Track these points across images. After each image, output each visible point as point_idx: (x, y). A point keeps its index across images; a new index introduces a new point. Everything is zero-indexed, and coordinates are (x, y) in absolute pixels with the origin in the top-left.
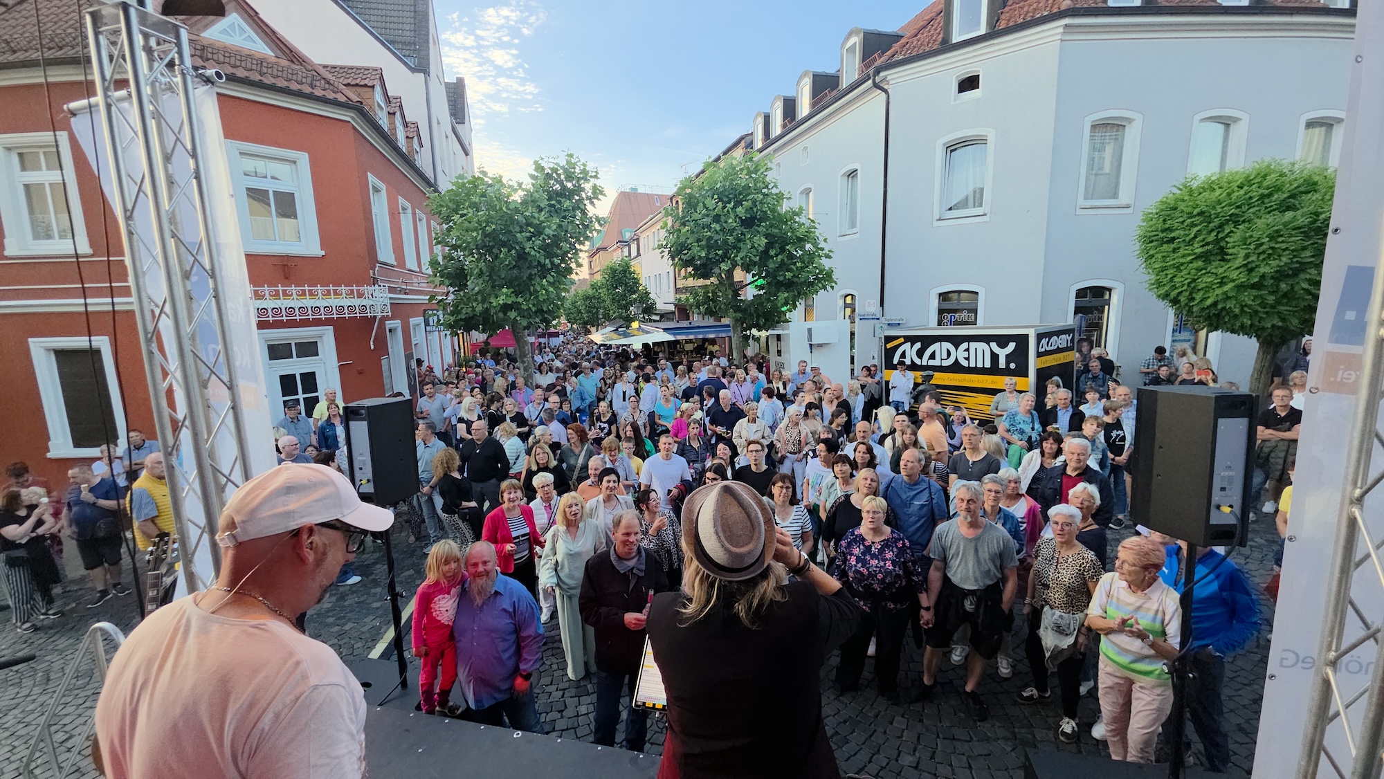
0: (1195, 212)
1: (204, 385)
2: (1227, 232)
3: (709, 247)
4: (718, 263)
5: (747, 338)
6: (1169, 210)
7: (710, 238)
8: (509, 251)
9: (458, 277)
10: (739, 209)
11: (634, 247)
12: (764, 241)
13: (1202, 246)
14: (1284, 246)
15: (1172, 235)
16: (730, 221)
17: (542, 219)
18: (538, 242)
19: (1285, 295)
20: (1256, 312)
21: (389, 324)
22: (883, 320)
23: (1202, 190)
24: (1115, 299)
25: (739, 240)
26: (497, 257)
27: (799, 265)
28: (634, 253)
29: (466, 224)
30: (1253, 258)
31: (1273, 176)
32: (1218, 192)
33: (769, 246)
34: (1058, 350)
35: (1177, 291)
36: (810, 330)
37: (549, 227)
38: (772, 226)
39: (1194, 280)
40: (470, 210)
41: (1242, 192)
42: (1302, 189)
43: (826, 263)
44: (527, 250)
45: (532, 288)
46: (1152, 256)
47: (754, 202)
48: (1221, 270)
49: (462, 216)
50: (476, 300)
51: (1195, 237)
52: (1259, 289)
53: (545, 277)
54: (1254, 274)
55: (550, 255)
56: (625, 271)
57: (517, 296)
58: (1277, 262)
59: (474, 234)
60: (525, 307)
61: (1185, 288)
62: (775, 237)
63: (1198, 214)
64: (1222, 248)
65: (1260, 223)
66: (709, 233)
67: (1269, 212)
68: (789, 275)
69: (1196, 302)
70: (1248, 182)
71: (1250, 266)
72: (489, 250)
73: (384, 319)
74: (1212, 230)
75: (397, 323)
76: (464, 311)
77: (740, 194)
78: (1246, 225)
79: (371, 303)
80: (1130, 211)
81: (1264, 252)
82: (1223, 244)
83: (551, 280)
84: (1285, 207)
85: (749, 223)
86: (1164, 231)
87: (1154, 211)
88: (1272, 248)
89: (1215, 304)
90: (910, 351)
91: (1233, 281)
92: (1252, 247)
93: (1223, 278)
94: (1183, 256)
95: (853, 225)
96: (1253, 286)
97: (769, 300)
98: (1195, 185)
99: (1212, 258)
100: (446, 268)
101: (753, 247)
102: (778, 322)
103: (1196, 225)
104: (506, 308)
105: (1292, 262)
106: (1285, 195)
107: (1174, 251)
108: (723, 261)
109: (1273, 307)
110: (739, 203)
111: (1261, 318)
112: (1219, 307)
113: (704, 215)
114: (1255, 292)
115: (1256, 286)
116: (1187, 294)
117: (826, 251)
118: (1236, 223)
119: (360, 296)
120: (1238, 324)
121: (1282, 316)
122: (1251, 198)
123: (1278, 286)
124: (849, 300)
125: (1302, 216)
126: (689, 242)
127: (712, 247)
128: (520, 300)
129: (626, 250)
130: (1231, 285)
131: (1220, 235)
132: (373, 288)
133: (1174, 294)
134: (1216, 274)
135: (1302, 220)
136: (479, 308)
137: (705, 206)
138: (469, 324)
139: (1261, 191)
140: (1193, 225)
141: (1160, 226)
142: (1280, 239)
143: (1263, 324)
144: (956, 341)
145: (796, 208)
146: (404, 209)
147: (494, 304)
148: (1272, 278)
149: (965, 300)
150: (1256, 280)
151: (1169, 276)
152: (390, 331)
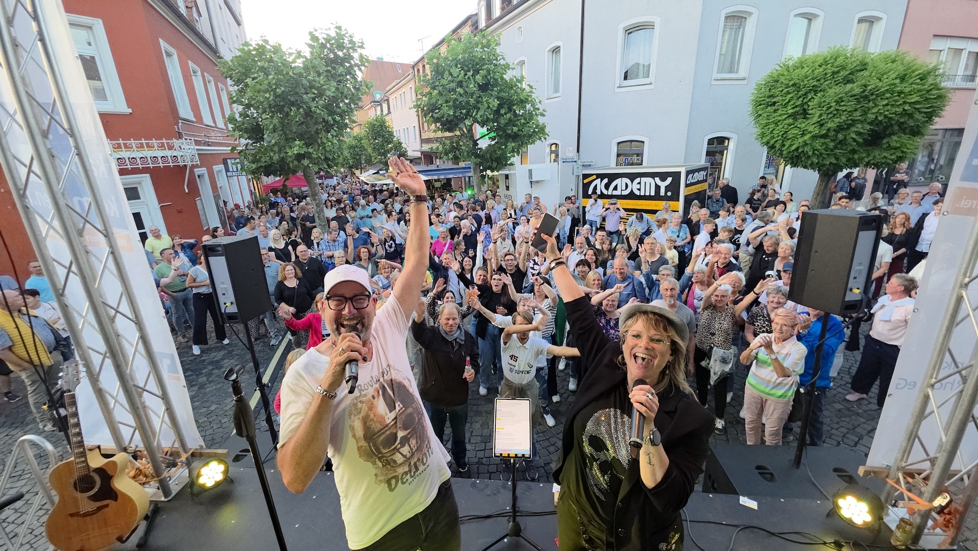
0: (790, 84)
1: (80, 233)
2: (809, 98)
3: (455, 107)
4: (462, 120)
5: (483, 177)
6: (773, 82)
7: (456, 100)
8: (298, 109)
9: (255, 132)
10: (478, 77)
11: (385, 106)
12: (496, 103)
13: (793, 108)
14: (844, 108)
15: (774, 100)
16: (472, 86)
17: (322, 82)
18: (321, 102)
19: (840, 142)
20: (821, 154)
21: (197, 171)
22: (579, 163)
23: (796, 67)
24: (732, 145)
25: (478, 102)
26: (287, 115)
27: (523, 121)
28: (385, 111)
29: (258, 87)
30: (824, 117)
31: (841, 58)
32: (806, 69)
33: (500, 106)
34: (698, 182)
35: (774, 140)
36: (530, 171)
37: (329, 90)
38: (501, 91)
39: (786, 132)
40: (260, 73)
41: (821, 70)
42: (858, 68)
43: (541, 120)
44: (313, 109)
45: (319, 141)
46: (760, 115)
47: (488, 71)
48: (803, 125)
49: (254, 79)
50: (272, 150)
51: (789, 101)
52: (825, 138)
53: (329, 132)
54: (823, 128)
55: (332, 113)
56: (382, 126)
57: (308, 147)
58: (839, 119)
59: (267, 95)
60: (316, 156)
61: (779, 138)
62: (504, 99)
63: (793, 85)
64: (805, 110)
65: (831, 92)
66: (454, 96)
67: (837, 85)
68: (515, 129)
69: (785, 148)
70: (826, 62)
71: (821, 123)
72: (280, 109)
73: (193, 167)
74: (800, 97)
75: (203, 171)
76: (263, 160)
77: (477, 64)
78: (822, 93)
79: (181, 154)
80: (745, 82)
81: (831, 113)
82: (806, 107)
83: (335, 134)
84: (848, 81)
85: (484, 88)
86: (770, 97)
87: (764, 83)
88: (837, 110)
89: (797, 149)
90: (600, 184)
91: (810, 132)
92: (825, 109)
93: (804, 131)
94: (780, 115)
95: (556, 90)
96: (822, 136)
97: (500, 148)
98: (791, 63)
99: (798, 117)
100: (243, 124)
101: (489, 107)
102: (506, 165)
103: (790, 93)
104: (300, 157)
105: (848, 120)
106: (848, 72)
107: (775, 111)
108: (466, 118)
109: (832, 150)
110: (477, 72)
111: (824, 158)
112: (800, 151)
113: (449, 81)
114: (822, 140)
115: (825, 136)
116: (781, 142)
117: (541, 111)
118: (816, 92)
119: (171, 148)
120: (810, 162)
121: (836, 156)
122: (826, 74)
123: (836, 136)
124: (553, 147)
125: (857, 87)
126: (440, 102)
127: (458, 107)
128: (311, 150)
129: (379, 108)
130: (809, 136)
131: (805, 101)
132: (180, 141)
133: (772, 142)
134: (800, 128)
135: (857, 91)
136: (276, 157)
137: (451, 74)
138: (268, 170)
139: (833, 69)
140: (788, 93)
141: (767, 93)
142: (842, 104)
143: (824, 162)
144: (632, 177)
145: (519, 77)
146: (194, 72)
147: (290, 154)
148: (834, 130)
149: (635, 148)
150: (825, 132)
151: (771, 130)
152: (199, 176)
